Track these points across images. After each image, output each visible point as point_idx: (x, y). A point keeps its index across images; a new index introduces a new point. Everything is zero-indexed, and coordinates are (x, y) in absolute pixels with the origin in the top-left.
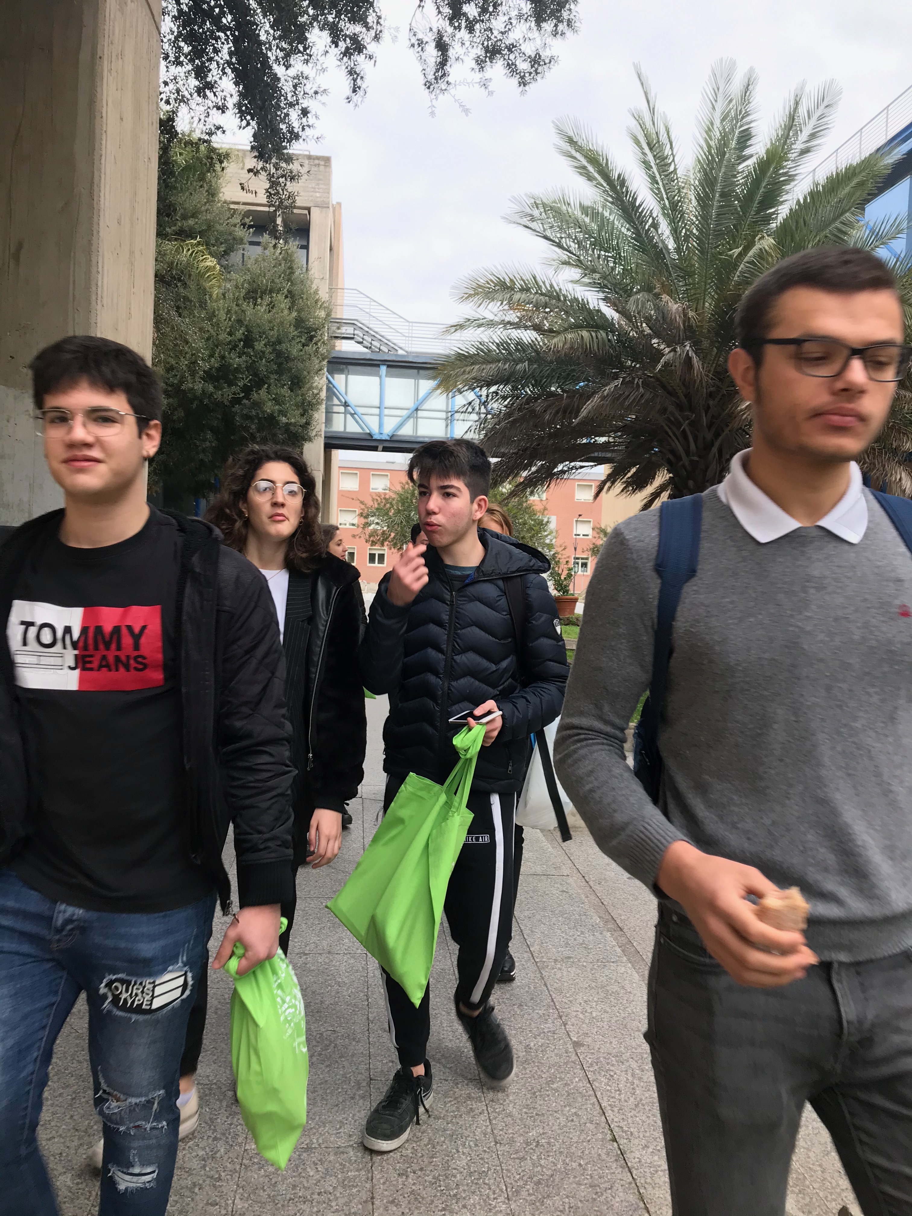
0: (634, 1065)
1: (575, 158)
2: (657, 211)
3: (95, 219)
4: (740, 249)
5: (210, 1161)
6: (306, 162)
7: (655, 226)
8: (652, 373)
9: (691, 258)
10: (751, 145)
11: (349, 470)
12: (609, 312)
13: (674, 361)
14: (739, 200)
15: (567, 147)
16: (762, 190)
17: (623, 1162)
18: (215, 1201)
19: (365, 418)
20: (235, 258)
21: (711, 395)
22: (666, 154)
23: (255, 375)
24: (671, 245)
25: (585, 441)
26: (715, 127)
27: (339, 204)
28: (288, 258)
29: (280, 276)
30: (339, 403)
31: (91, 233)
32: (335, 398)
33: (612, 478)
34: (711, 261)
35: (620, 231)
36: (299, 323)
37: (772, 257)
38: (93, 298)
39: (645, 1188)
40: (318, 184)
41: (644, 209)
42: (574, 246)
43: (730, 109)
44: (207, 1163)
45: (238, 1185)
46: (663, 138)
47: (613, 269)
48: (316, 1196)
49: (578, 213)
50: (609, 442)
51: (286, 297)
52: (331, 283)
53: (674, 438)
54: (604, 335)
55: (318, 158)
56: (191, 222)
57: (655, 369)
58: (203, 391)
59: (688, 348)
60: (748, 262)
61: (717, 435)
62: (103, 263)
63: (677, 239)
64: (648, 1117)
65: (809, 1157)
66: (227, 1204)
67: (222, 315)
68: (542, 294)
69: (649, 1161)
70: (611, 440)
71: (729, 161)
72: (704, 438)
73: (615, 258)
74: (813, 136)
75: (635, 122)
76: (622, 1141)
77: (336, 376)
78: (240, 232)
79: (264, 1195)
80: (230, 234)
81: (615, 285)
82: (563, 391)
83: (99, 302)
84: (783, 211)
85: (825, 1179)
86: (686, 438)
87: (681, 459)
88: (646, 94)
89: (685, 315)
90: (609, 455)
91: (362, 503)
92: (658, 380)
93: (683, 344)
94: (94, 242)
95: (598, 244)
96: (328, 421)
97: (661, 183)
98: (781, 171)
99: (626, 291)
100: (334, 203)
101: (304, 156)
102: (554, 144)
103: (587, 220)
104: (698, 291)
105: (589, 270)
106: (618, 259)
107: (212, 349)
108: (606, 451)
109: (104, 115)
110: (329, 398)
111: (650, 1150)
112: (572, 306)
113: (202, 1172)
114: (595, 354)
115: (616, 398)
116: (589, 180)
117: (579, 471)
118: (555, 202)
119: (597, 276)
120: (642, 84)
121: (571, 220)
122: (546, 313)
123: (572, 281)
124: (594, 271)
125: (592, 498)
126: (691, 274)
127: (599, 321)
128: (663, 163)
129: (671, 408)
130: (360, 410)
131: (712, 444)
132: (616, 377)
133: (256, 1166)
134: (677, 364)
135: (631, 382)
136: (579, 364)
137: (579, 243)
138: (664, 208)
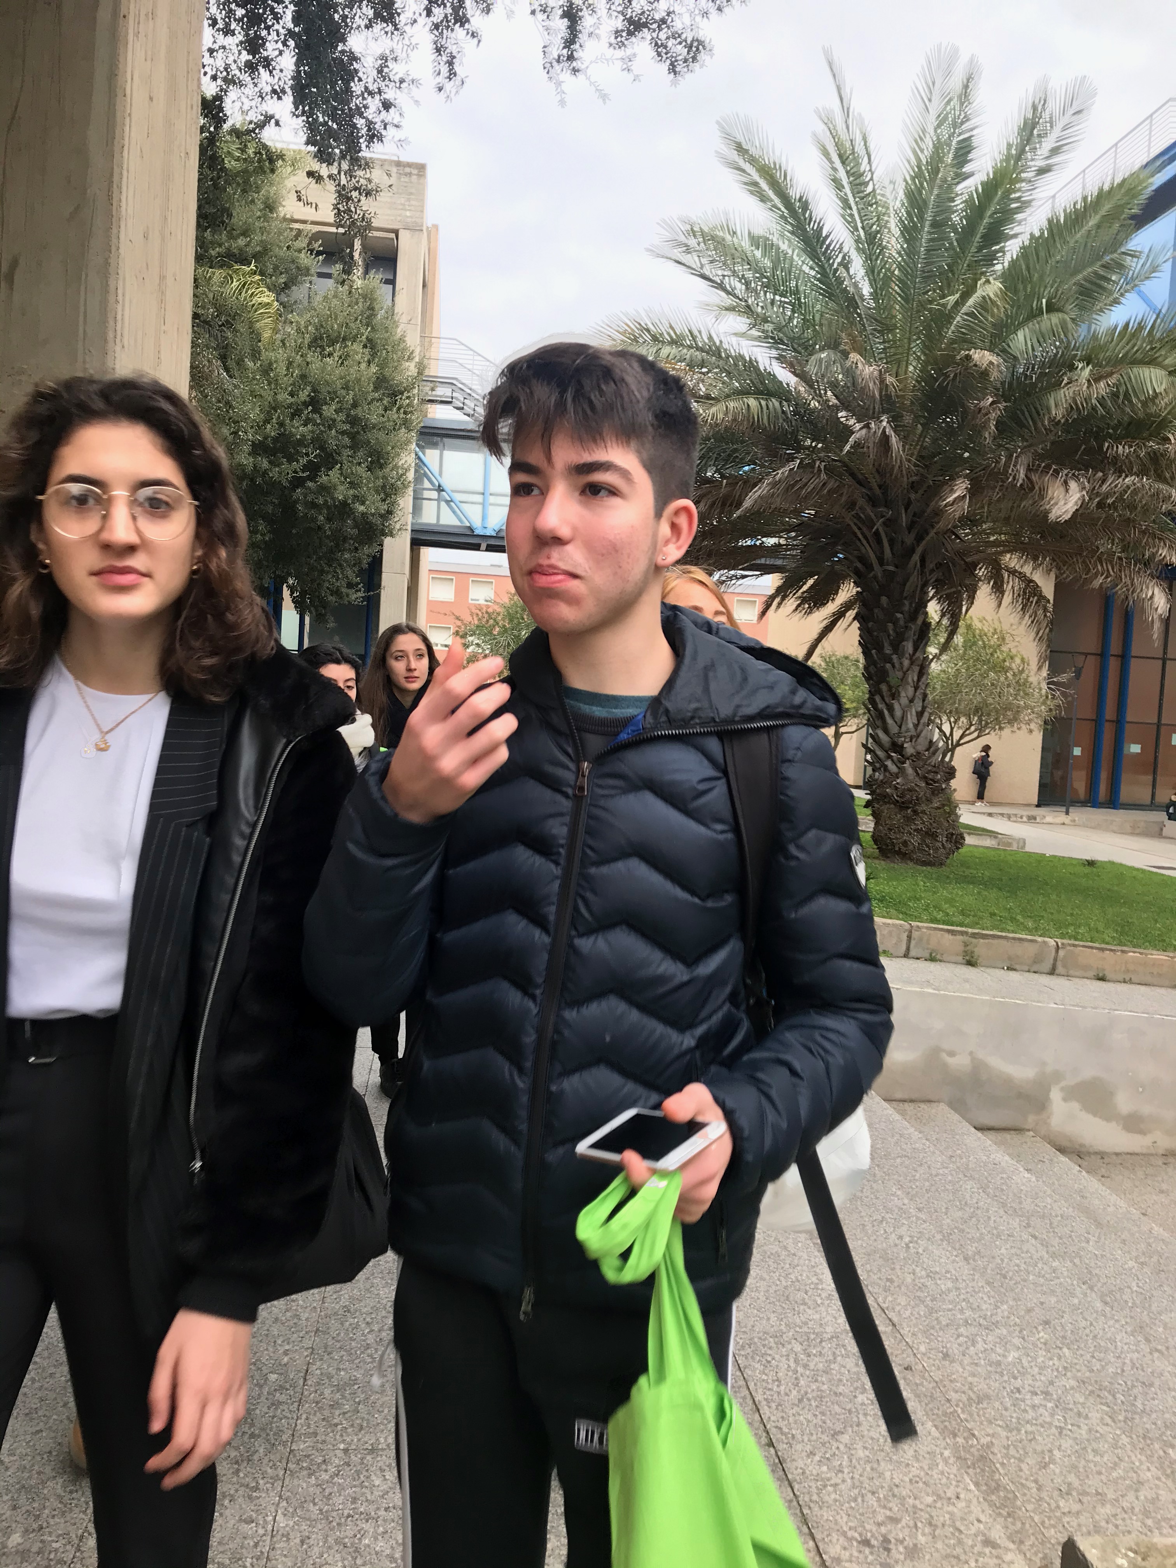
0: (798, 1348)
1: (743, 171)
2: (849, 246)
3: (114, 231)
4: (957, 296)
5: (245, 1464)
6: (394, 170)
7: (846, 265)
8: (838, 455)
9: (892, 307)
10: (971, 160)
11: (441, 575)
12: (785, 376)
13: (866, 440)
14: (955, 231)
15: (734, 156)
16: (986, 221)
17: (781, 1473)
18: (251, 1517)
19: (464, 507)
20: (299, 293)
21: (913, 486)
22: (862, 170)
23: (322, 448)
24: (866, 290)
25: (749, 543)
26: (928, 136)
27: (436, 227)
28: (369, 297)
29: (356, 319)
30: (430, 487)
31: (108, 248)
32: (426, 480)
33: (782, 592)
34: (918, 311)
35: (801, 270)
36: (381, 382)
37: (998, 307)
38: (111, 335)
39: (810, 1508)
40: (409, 200)
41: (832, 241)
42: (740, 288)
43: (947, 114)
44: (242, 1467)
45: (280, 1497)
46: (860, 149)
47: (791, 319)
48: (382, 1513)
49: (746, 244)
50: (780, 545)
51: (365, 346)
52: (423, 330)
53: (865, 542)
54: (777, 404)
55: (409, 165)
56: (241, 242)
57: (842, 451)
58: (255, 467)
59: (884, 424)
60: (966, 314)
61: (919, 538)
62: (124, 288)
63: (873, 282)
64: (815, 1415)
65: (1021, 1470)
66: (265, 1521)
67: (281, 368)
68: (698, 348)
69: (815, 1472)
70: (782, 541)
71: (944, 180)
72: (903, 542)
73: (793, 305)
74: (1055, 151)
75: (824, 127)
76: (781, 1447)
77: (428, 451)
78: (305, 259)
79: (315, 1510)
80: (293, 262)
81: (792, 339)
82: (723, 476)
83: (118, 340)
84: (1012, 248)
85: (1041, 1499)
86: (879, 541)
87: (873, 570)
88: (839, 89)
89: (882, 381)
90: (779, 562)
91: (458, 618)
92: (845, 465)
93: (878, 418)
94: (112, 261)
95: (771, 285)
96: (417, 509)
97: (854, 208)
98: (1013, 196)
99: (806, 349)
100: (430, 225)
101: (391, 162)
102: (716, 152)
103: (758, 254)
104: (900, 350)
105: (758, 320)
106: (797, 306)
107: (268, 412)
108: (776, 557)
109: (128, 92)
110: (418, 479)
111: (817, 1458)
112: (736, 365)
113: (235, 1479)
114: (765, 429)
115: (790, 487)
116: (762, 201)
117: (741, 581)
118: (716, 228)
119: (769, 327)
120: (834, 76)
121: (737, 254)
122: (703, 373)
123: (736, 334)
124: (765, 320)
125: (756, 618)
126: (890, 329)
127: (770, 386)
128: (858, 181)
129: (861, 502)
130: (457, 497)
131: (912, 551)
132: (792, 458)
133: (305, 1472)
134: (871, 445)
135: (811, 465)
136: (743, 442)
137: (747, 284)
138: (858, 241)
